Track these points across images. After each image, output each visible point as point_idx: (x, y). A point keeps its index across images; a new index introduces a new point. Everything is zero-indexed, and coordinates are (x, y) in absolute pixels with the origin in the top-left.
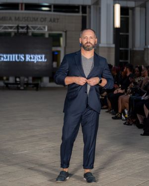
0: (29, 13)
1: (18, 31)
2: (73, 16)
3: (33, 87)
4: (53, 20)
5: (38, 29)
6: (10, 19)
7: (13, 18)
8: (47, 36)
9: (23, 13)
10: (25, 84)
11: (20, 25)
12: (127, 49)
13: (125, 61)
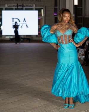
3: (27, 40)
10: (22, 39)
11: (19, 4)
12: (81, 17)
13: (80, 24)
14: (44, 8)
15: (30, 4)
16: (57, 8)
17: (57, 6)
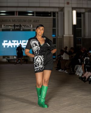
0: (21, 17)
1: (15, 28)
2: (47, 19)
4: (35, 21)
5: (27, 27)
6: (10, 21)
7: (11, 21)
9: (17, 17)
10: (19, 60)
11: (16, 25)
12: (81, 38)
13: (79, 45)
16: (55, 29)
17: (55, 27)
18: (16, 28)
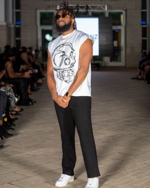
5: (98, 9)
8: (107, 15)
11: (80, 5)
14: (124, 12)
15: (98, 5)
16: (146, 12)
17: (146, 9)
18: (79, 11)
